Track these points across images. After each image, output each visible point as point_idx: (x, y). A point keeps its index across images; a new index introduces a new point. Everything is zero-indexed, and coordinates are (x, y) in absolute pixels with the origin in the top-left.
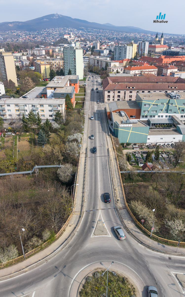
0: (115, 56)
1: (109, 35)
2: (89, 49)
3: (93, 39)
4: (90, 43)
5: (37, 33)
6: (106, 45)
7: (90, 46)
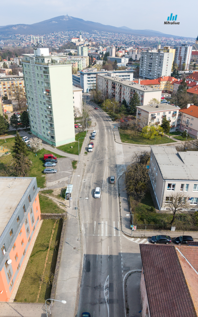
0: (142, 69)
1: (125, 39)
2: (101, 56)
3: (107, 43)
4: (103, 48)
5: (44, 37)
6: (124, 51)
7: (103, 52)
